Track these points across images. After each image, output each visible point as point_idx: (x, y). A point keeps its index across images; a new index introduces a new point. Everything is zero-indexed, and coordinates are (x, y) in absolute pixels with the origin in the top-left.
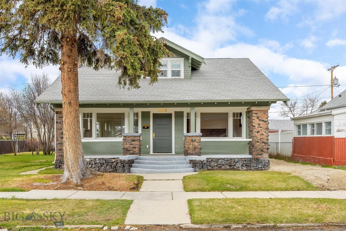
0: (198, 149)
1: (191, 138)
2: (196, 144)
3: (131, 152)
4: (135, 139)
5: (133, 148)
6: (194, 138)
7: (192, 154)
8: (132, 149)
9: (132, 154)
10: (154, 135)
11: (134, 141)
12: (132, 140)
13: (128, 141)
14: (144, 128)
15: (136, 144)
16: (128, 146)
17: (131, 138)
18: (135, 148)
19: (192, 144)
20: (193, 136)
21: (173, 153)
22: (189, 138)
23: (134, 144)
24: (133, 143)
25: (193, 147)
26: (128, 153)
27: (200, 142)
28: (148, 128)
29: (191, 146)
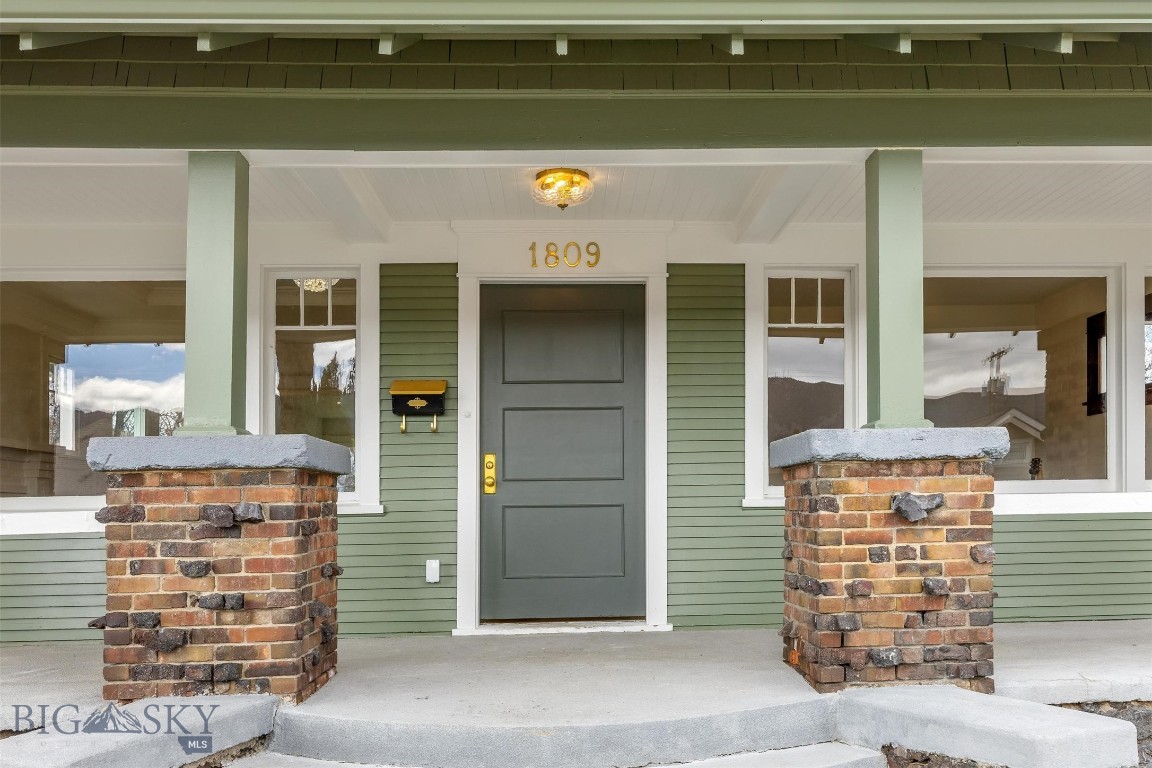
0: (963, 603)
1: (893, 485)
2: (942, 550)
3: (198, 656)
4: (245, 500)
5: (222, 605)
6: (919, 488)
7: (899, 669)
8: (204, 620)
9: (211, 679)
10: (490, 473)
11: (232, 525)
12: (204, 514)
13: (157, 533)
14: (400, 405)
15: (254, 565)
16: (157, 585)
17: (198, 496)
18: (243, 605)
19: (903, 553)
20: (905, 463)
21: (657, 619)
22: (859, 486)
23: (233, 565)
24: (221, 548)
25: (903, 588)
26: (156, 672)
27: (983, 525)
28: (439, 405)
29: (885, 575)
